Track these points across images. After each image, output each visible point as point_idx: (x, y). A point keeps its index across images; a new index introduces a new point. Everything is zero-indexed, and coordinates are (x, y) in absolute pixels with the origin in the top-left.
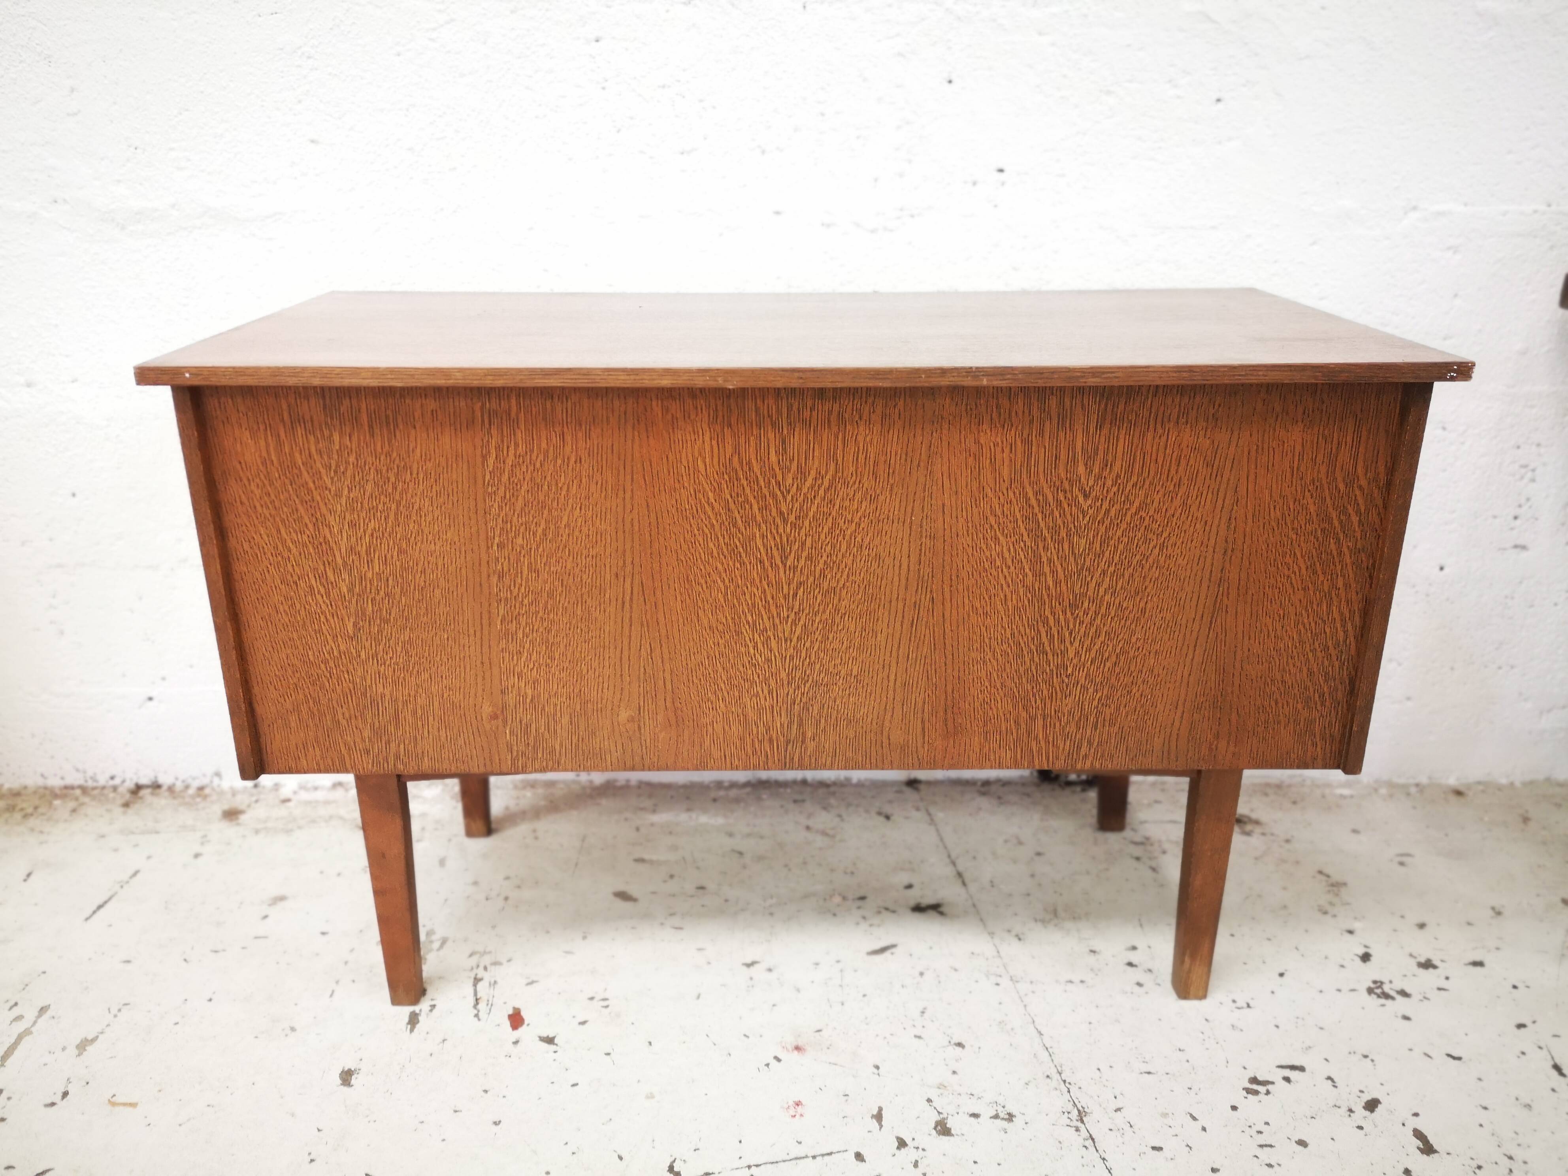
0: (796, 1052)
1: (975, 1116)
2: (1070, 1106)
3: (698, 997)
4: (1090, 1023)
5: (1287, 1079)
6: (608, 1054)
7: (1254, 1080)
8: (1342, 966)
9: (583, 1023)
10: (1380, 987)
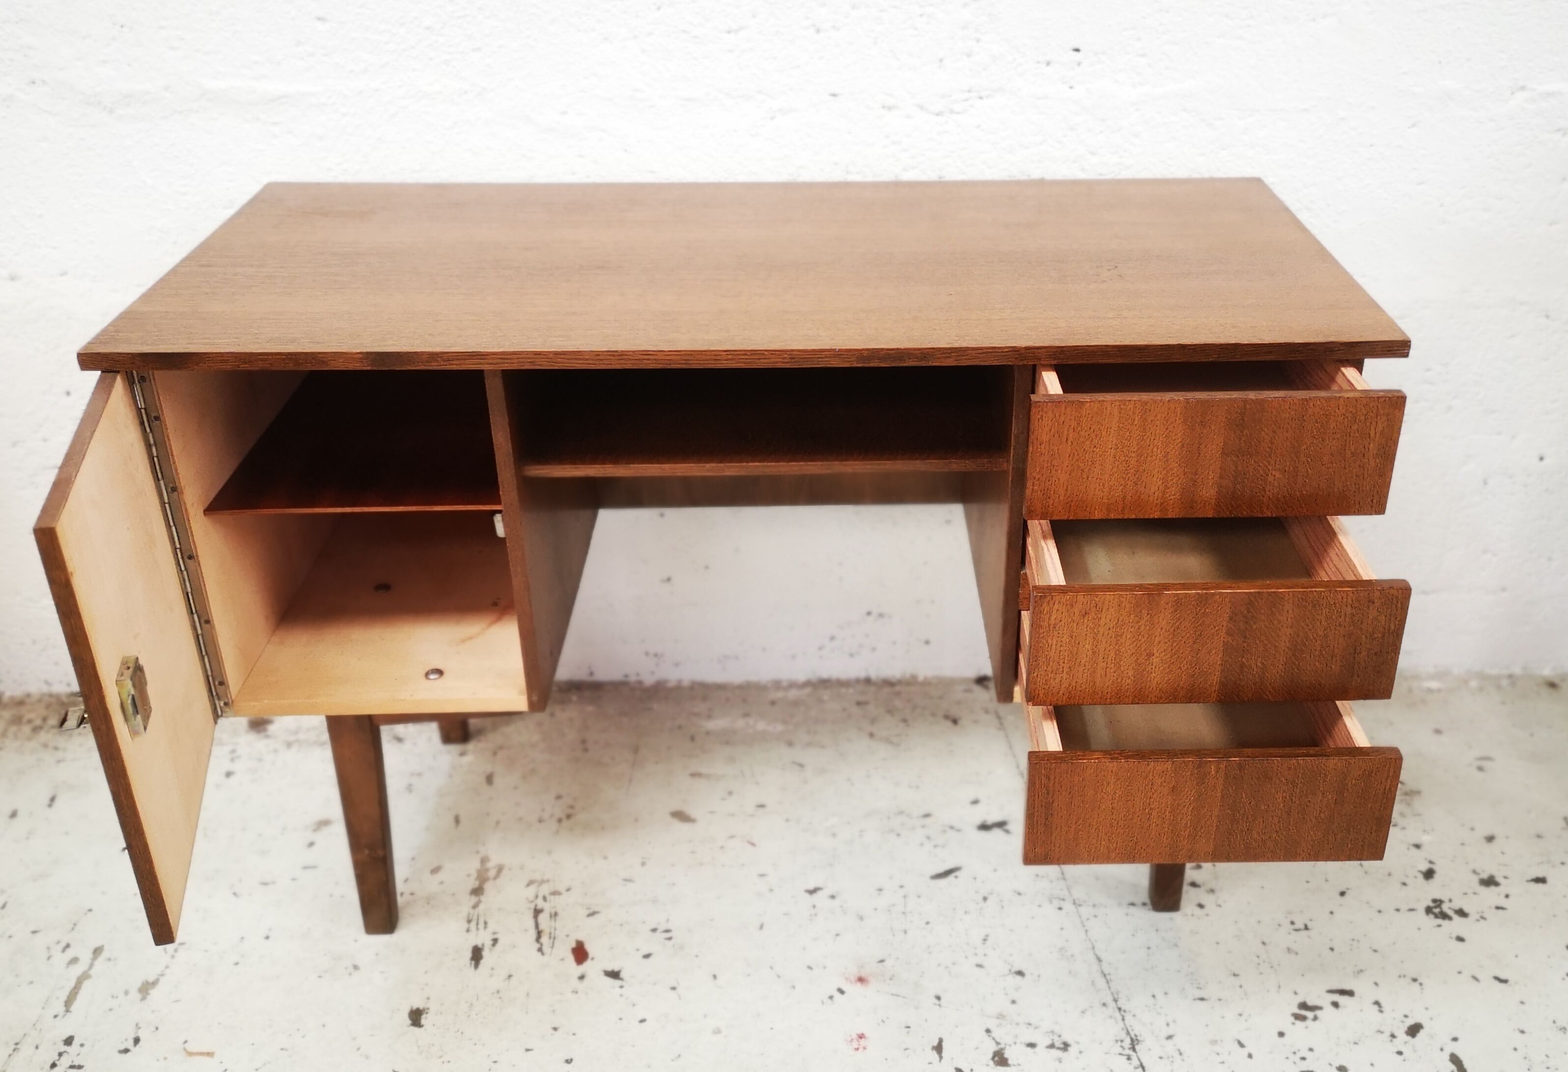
0: (859, 984)
1: (1032, 1045)
2: (1123, 1035)
3: (761, 927)
4: (1149, 948)
5: (1335, 1005)
6: (674, 988)
7: (1304, 1006)
8: (1404, 884)
9: (647, 956)
10: (1439, 906)
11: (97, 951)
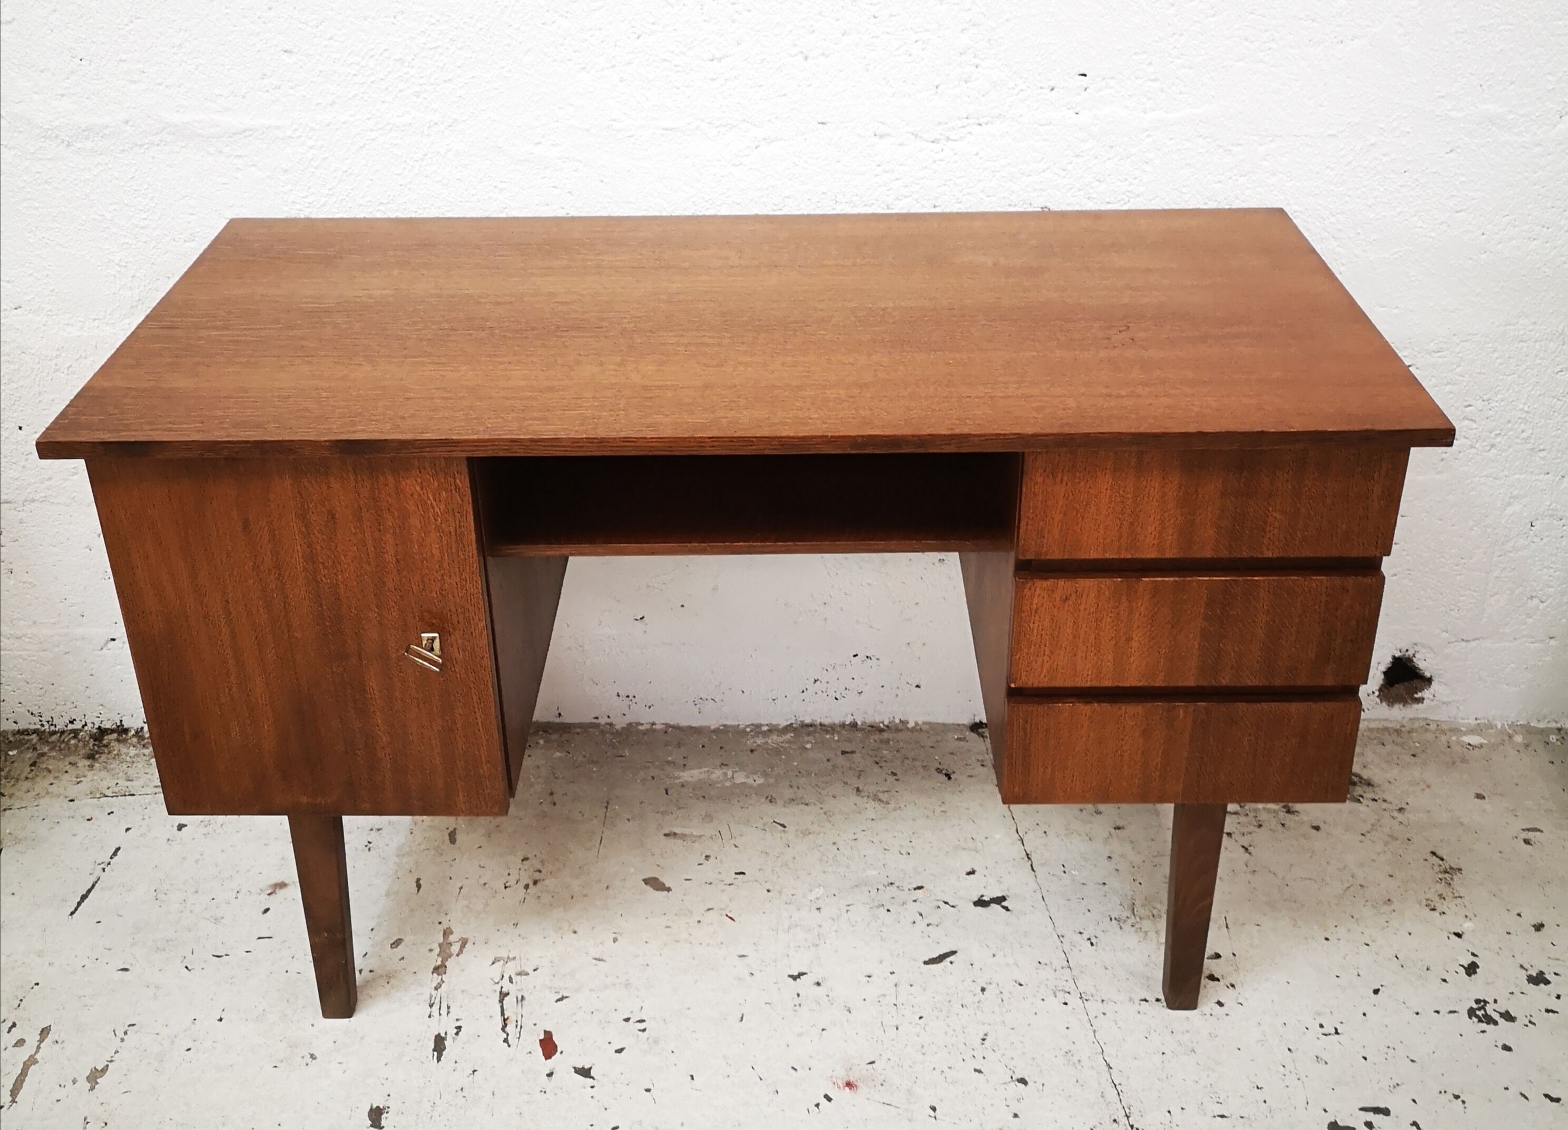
0: (847, 1089)
3: (742, 1018)
4: (1163, 1053)
5: (1369, 1125)
6: (648, 1090)
7: (1334, 1126)
8: (1444, 980)
9: (619, 1051)
10: (1483, 1008)
11: (45, 1032)
